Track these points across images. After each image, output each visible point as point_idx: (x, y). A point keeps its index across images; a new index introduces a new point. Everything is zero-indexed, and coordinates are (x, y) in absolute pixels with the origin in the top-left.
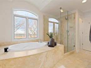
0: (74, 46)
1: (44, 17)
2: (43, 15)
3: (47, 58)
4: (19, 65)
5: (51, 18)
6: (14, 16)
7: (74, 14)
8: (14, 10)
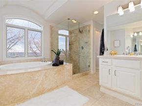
0: (89, 66)
1: (51, 28)
2: (50, 26)
3: (46, 77)
4: (11, 83)
5: (62, 29)
6: (7, 26)
7: (89, 26)
8: (6, 18)
